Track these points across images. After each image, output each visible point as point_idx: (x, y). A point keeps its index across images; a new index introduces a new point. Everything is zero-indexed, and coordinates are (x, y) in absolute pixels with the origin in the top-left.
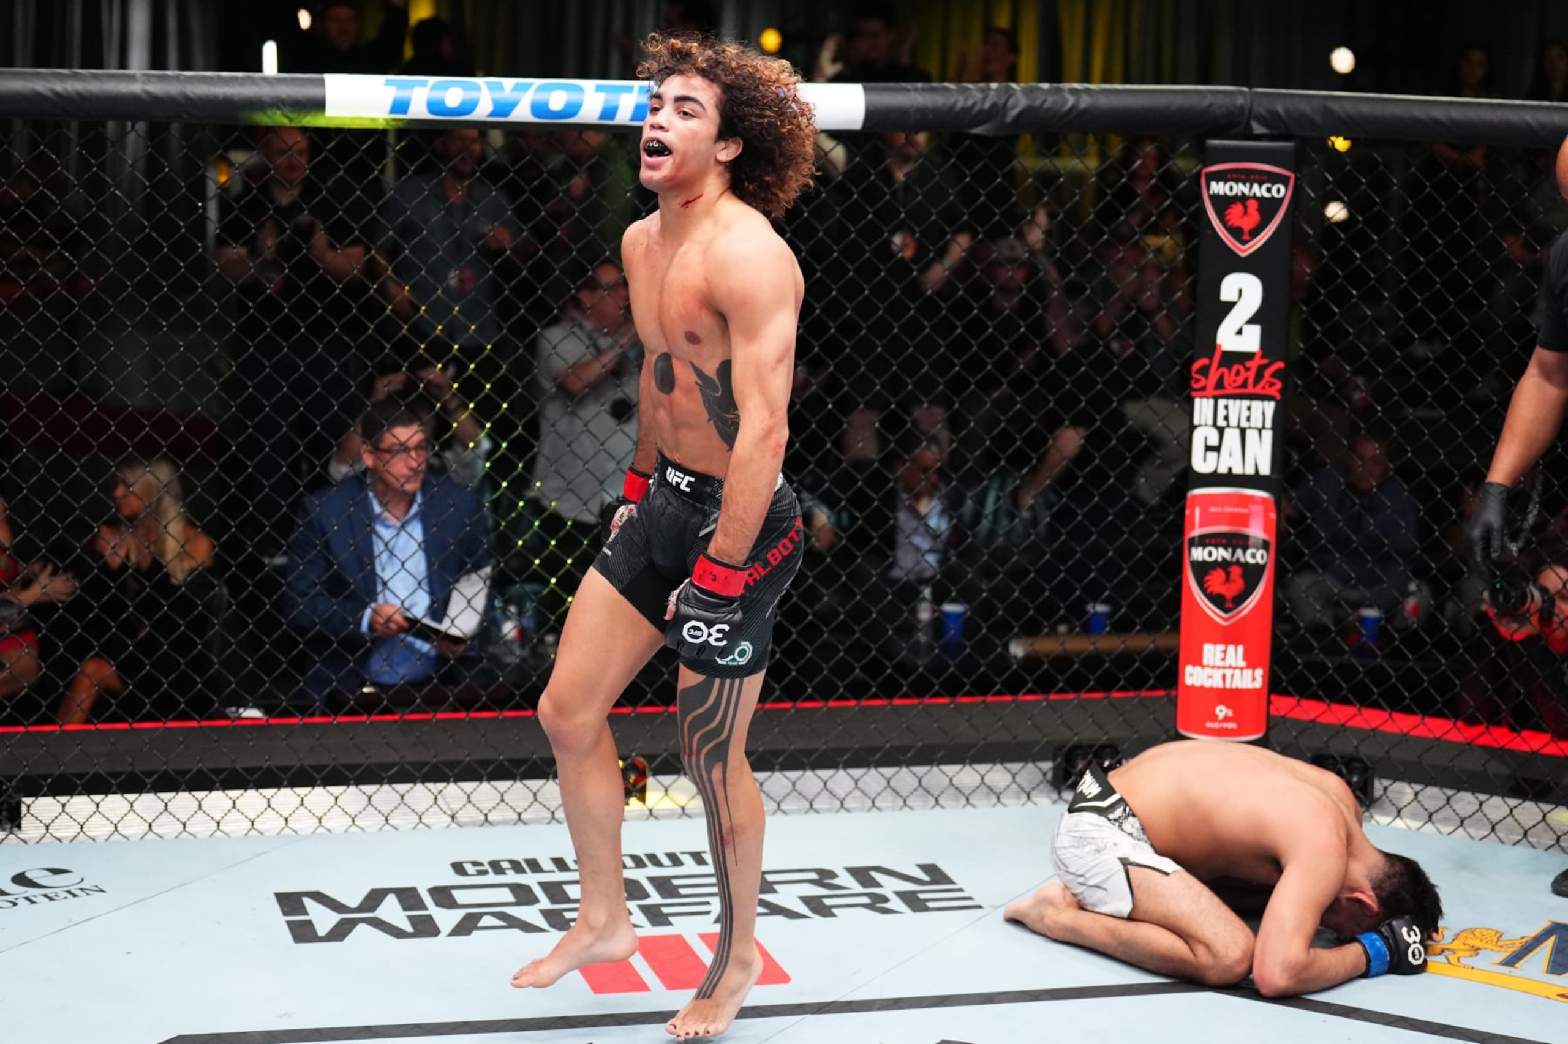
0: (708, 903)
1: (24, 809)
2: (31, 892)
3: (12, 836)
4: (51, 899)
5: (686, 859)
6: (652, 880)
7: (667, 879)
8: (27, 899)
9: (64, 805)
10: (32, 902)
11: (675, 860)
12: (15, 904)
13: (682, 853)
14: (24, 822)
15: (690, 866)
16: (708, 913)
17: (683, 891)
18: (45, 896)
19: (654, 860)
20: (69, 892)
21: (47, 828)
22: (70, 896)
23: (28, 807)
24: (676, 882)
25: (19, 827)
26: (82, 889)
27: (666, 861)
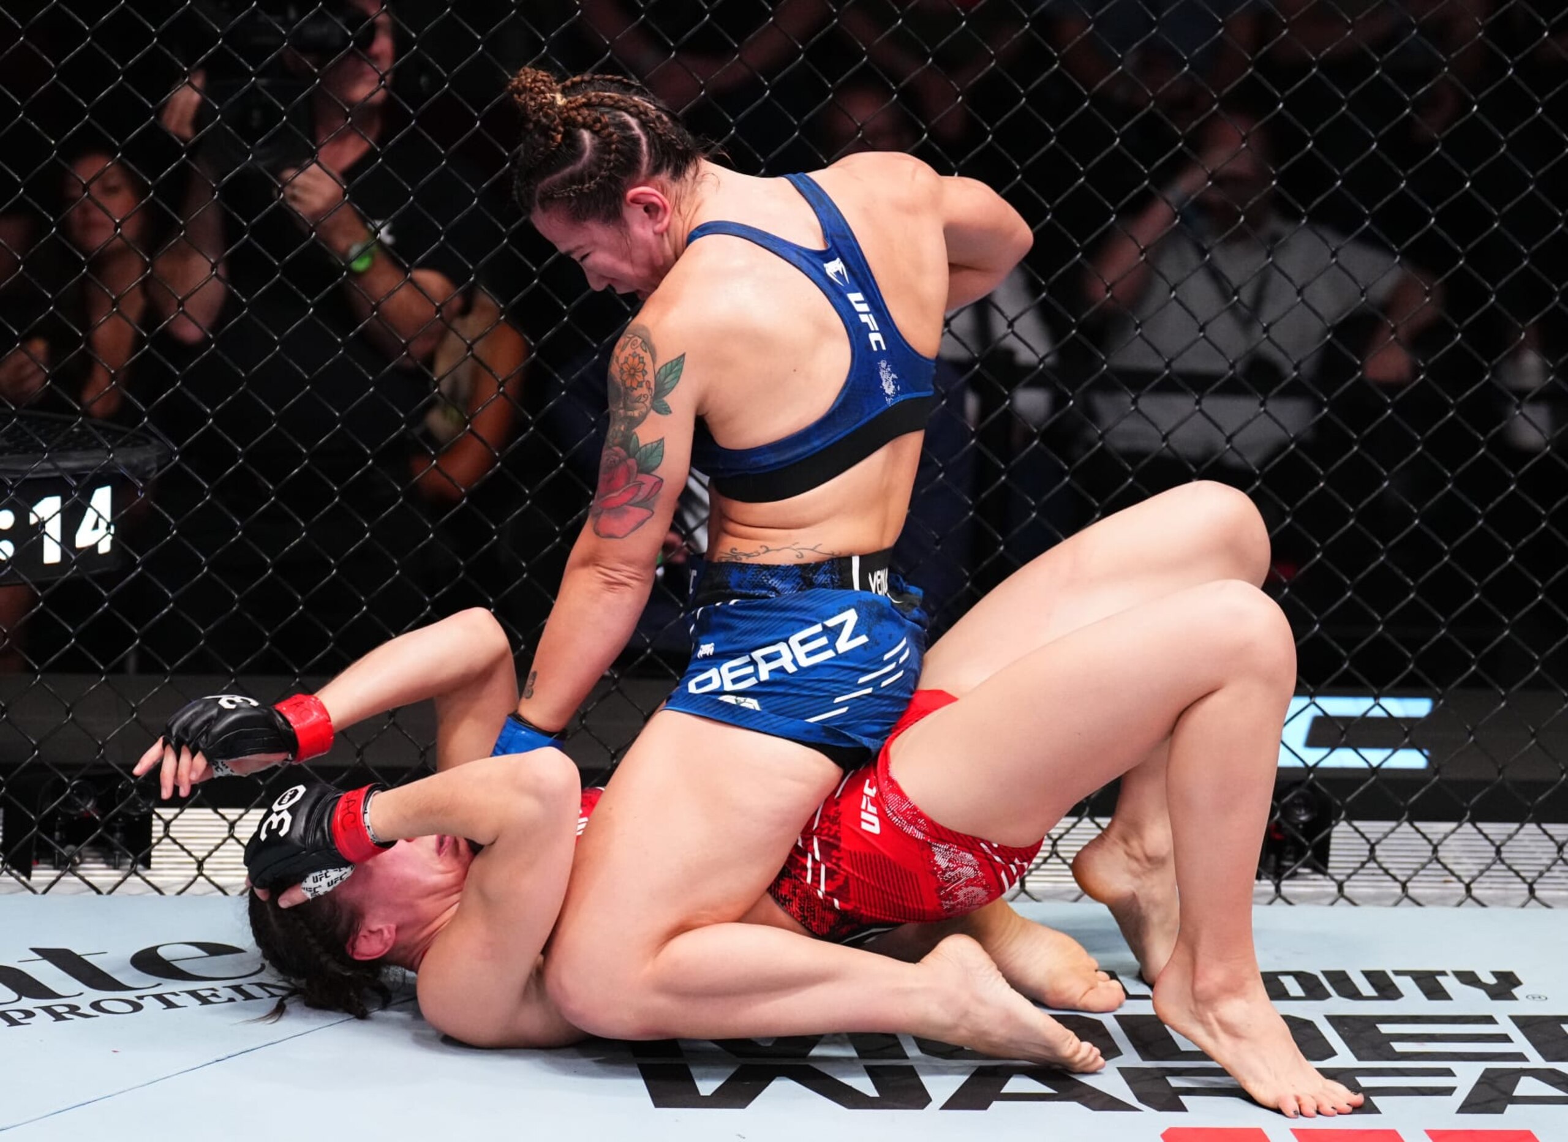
0: (1449, 1073)
1: (157, 828)
2: (169, 987)
3: (134, 879)
4: (204, 1001)
5: (1404, 984)
6: (1336, 1021)
7: (1372, 1022)
8: (160, 997)
9: (232, 825)
10: (170, 1005)
11: (1384, 986)
12: (137, 1007)
13: (1397, 973)
14: (157, 855)
15: (1413, 1001)
16: (1449, 1091)
17: (1399, 1047)
18: (194, 994)
19: (1342, 983)
20: (237, 989)
21: (200, 864)
22: (239, 997)
23: (167, 824)
24: (1385, 1029)
25: (147, 865)
26: (261, 985)
27: (1365, 987)
